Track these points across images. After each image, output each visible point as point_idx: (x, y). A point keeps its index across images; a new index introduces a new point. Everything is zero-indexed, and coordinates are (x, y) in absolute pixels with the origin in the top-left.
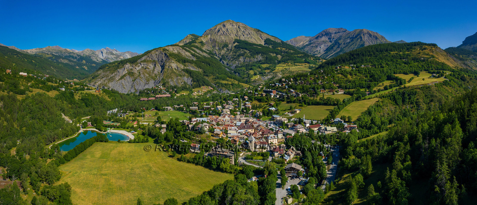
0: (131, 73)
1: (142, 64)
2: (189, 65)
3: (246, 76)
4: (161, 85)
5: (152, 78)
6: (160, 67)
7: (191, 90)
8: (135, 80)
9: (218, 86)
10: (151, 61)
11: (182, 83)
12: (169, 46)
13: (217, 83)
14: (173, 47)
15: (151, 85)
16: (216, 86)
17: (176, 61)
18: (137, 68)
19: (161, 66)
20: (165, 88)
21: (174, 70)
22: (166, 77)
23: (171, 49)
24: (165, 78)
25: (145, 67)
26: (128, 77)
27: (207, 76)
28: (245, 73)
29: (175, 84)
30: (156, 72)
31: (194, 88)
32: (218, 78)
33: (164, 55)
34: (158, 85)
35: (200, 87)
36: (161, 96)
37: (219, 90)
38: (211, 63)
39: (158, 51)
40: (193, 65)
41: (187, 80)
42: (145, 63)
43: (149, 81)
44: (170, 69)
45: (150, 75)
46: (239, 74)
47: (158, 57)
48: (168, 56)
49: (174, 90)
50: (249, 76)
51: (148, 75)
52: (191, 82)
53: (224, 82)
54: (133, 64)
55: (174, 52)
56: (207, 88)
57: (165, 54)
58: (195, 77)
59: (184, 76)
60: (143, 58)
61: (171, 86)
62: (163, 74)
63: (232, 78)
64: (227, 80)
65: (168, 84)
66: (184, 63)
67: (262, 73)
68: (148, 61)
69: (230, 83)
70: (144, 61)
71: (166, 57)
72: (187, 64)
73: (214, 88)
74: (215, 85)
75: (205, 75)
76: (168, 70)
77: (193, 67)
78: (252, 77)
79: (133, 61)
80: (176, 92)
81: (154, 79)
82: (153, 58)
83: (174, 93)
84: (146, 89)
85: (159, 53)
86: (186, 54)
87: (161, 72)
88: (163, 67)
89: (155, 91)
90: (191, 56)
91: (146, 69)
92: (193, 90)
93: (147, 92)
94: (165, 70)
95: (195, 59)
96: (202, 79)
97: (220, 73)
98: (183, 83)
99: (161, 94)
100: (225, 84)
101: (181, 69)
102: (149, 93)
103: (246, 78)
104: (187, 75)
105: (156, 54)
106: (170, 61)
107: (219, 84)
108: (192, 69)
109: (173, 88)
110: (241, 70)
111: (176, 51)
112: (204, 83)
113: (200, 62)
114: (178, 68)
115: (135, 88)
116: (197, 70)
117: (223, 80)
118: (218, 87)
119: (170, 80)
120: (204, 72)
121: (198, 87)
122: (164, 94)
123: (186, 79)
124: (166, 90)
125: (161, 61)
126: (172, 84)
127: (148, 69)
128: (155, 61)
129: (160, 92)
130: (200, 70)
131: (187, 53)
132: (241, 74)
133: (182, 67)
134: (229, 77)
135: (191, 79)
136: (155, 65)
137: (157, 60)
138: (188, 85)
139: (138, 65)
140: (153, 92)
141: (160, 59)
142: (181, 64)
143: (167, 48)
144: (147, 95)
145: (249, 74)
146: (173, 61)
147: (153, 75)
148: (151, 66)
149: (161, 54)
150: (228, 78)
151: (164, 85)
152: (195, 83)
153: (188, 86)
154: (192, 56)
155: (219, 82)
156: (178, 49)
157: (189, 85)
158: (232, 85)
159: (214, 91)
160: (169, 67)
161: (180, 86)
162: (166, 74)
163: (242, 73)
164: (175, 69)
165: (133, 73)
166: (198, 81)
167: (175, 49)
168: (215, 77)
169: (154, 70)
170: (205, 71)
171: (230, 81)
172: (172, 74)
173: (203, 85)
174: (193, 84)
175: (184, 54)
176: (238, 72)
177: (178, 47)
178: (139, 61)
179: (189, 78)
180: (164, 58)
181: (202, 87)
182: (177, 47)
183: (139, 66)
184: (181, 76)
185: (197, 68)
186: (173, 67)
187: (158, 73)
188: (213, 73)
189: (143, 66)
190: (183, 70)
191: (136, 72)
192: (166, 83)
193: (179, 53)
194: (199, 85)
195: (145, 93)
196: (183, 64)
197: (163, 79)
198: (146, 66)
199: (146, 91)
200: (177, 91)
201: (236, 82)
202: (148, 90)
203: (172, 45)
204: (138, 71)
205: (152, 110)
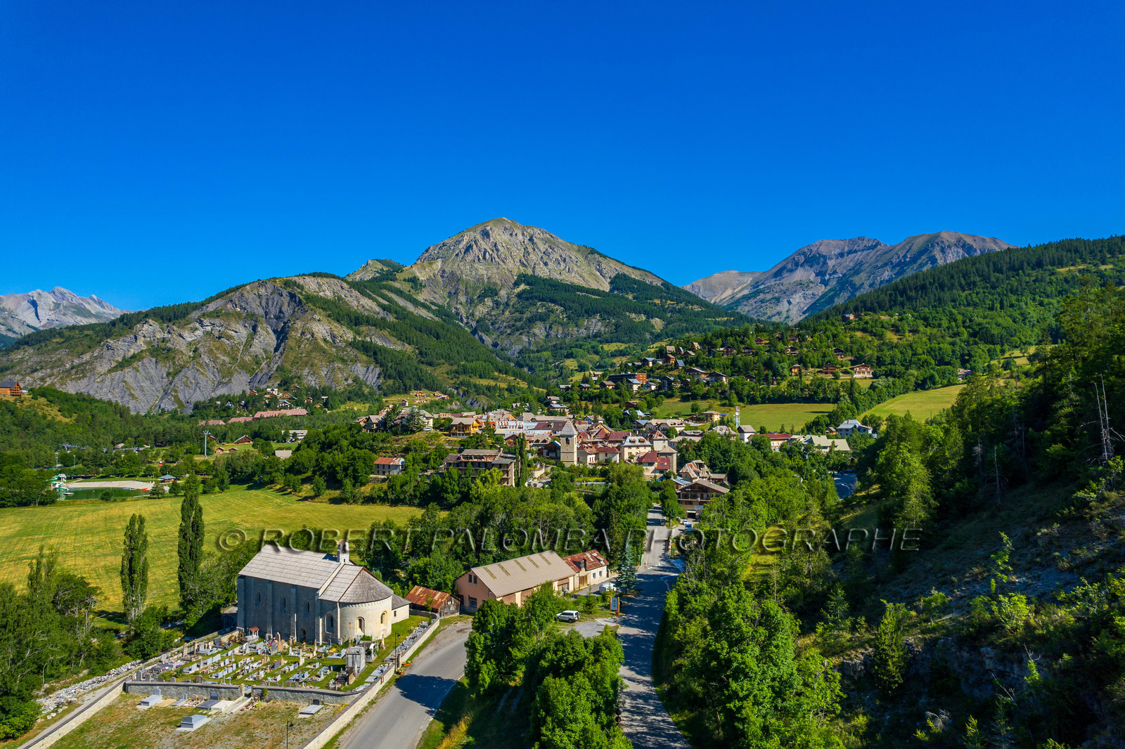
0: (161, 352)
1: (206, 322)
2: (373, 332)
3: (552, 373)
4: (276, 385)
5: (243, 366)
6: (274, 337)
7: (377, 400)
8: (176, 373)
9: (466, 393)
10: (239, 315)
11: (346, 380)
12: (304, 275)
13: (462, 383)
14: (319, 280)
15: (239, 385)
16: (458, 394)
17: (329, 316)
18: (186, 334)
19: (275, 331)
20: (289, 395)
21: (322, 344)
22: (293, 363)
23: (311, 285)
24: (287, 366)
25: (217, 334)
26: (149, 362)
27: (430, 364)
28: (550, 366)
29: (325, 383)
30: (257, 348)
31: (385, 395)
32: (465, 372)
33: (286, 299)
34: (263, 387)
35: (406, 391)
36: (276, 413)
37: (468, 403)
38: (441, 331)
39: (268, 285)
40: (386, 333)
41: (368, 374)
42: (217, 321)
43: (231, 374)
44: (308, 339)
45: (234, 359)
46: (531, 369)
47: (264, 304)
48: (300, 300)
49: (319, 398)
50: (562, 374)
51: (227, 359)
52: (378, 378)
53: (484, 382)
54: (170, 324)
55: (321, 294)
56: (429, 396)
57: (292, 296)
58: (390, 365)
59: (355, 361)
60: (212, 307)
61: (309, 389)
62: (282, 354)
63: (510, 373)
64: (495, 379)
65: (299, 384)
66: (356, 325)
67: (606, 367)
68: (228, 314)
69: (504, 385)
70: (216, 314)
71: (293, 304)
72: (364, 328)
73: (451, 395)
74: (457, 388)
75: (423, 363)
76: (299, 342)
77: (383, 338)
78: (572, 375)
79: (172, 316)
80: (326, 404)
81: (251, 371)
82: (247, 307)
83: (321, 408)
84: (218, 399)
85: (270, 291)
86: (366, 305)
87: (276, 350)
88: (282, 335)
89: (254, 401)
90: (378, 309)
91: (220, 338)
92: (384, 400)
93: (222, 405)
94: (290, 342)
95: (391, 318)
96: (413, 370)
97: (470, 358)
98: (350, 381)
99: (275, 409)
100: (488, 388)
101: (346, 341)
102: (229, 408)
103: (554, 378)
104: (364, 357)
105: (260, 296)
106: (308, 315)
107: (468, 385)
108: (380, 343)
109: (315, 394)
110: (539, 359)
111: (328, 293)
112: (421, 381)
113: (405, 326)
114: (333, 337)
115: (176, 397)
116: (399, 348)
117: (481, 377)
118: (464, 394)
119: (306, 371)
120: (421, 353)
121: (399, 393)
122: (285, 408)
123: (359, 369)
124: (291, 399)
125: (278, 318)
126: (311, 381)
127: (229, 338)
128: (253, 315)
129: (272, 404)
130: (409, 349)
131: (365, 301)
132: (537, 370)
133: (350, 336)
134: (500, 371)
135: (378, 370)
136: (254, 328)
137: (261, 311)
138: (367, 386)
139: (191, 326)
140: (246, 406)
141: (273, 311)
142: (345, 328)
143: (300, 281)
144: (224, 412)
145: (562, 368)
146: (317, 317)
147: (247, 358)
148: (240, 332)
149: (276, 297)
150: (496, 374)
151: (284, 385)
152: (390, 382)
153: (366, 391)
154: (381, 311)
155: (469, 382)
156: (337, 288)
157: (371, 388)
158: (509, 390)
159: (451, 403)
160: (303, 333)
161: (340, 388)
162: (291, 356)
163: (541, 366)
164: (325, 340)
165: (169, 350)
166: (400, 375)
167: (325, 287)
168: (455, 368)
169: (249, 344)
170: (424, 350)
171: (504, 381)
172: (313, 355)
173: (417, 388)
174: (383, 383)
175: (355, 303)
176: (527, 365)
177: (336, 281)
178: (195, 314)
179: (372, 367)
180: (285, 308)
181: (413, 393)
182: (332, 280)
183: (196, 329)
184: (343, 361)
185: (399, 342)
186: (319, 336)
187: (265, 351)
188: (448, 358)
189: (209, 328)
190: (353, 344)
191: (183, 349)
192: (292, 378)
193: (340, 298)
194: (405, 385)
195: (216, 407)
196: (352, 329)
197: (280, 369)
198: (222, 329)
199: (219, 403)
200: (331, 402)
201: (524, 385)
202: (228, 399)
203: (314, 275)
204: (190, 343)
205: (242, 441)
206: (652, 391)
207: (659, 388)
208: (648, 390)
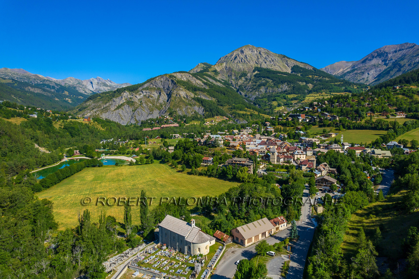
0: (130, 103)
1: (144, 91)
2: (201, 93)
3: (267, 107)
4: (168, 114)
5: (157, 107)
6: (167, 96)
7: (203, 120)
8: (135, 110)
9: (235, 117)
10: (155, 88)
11: (192, 112)
12: (176, 72)
13: (233, 113)
14: (182, 74)
15: (156, 115)
16: (232, 117)
17: (185, 88)
18: (138, 96)
19: (167, 94)
20: (172, 118)
21: (183, 99)
22: (174, 106)
23: (179, 76)
24: (171, 107)
25: (148, 96)
26: (126, 106)
27: (222, 105)
28: (267, 104)
29: (184, 114)
30: (161, 101)
31: (206, 118)
32: (234, 108)
33: (170, 82)
34: (163, 115)
35: (213, 116)
36: (168, 125)
37: (236, 120)
38: (226, 92)
39: (164, 77)
40: (205, 94)
41: (198, 109)
42: (147, 91)
43: (153, 110)
44: (178, 97)
45: (154, 105)
46: (259, 105)
47: (163, 84)
48: (175, 83)
49: (183, 120)
50: (271, 108)
51: (151, 105)
52: (203, 111)
53: (242, 112)
54: (132, 92)
55: (182, 79)
56: (221, 118)
57: (172, 81)
58: (207, 106)
59: (195, 105)
60: (146, 86)
61: (179, 116)
62: (169, 103)
63: (251, 108)
64: (246, 111)
65: (176, 114)
66: (195, 91)
67: (289, 104)
68: (151, 88)
69: (249, 113)
70: (147, 89)
71: (173, 84)
72: (198, 92)
73: (229, 118)
74: (231, 115)
75: (219, 105)
76: (175, 98)
77: (205, 96)
78: (275, 108)
79: (133, 89)
80: (185, 122)
81: (159, 109)
82: (157, 86)
83: (183, 123)
84: (149, 120)
85: (165, 79)
86: (198, 83)
87: (168, 101)
88: (169, 95)
89: (161, 121)
90: (202, 84)
91: (149, 97)
92: (205, 120)
93: (150, 122)
94: (172, 98)
95: (207, 88)
96: (216, 108)
97: (236, 103)
98: (193, 113)
99: (167, 124)
100: (243, 115)
101: (191, 98)
102: (153, 123)
103: (268, 109)
104: (198, 104)
105: (161, 81)
106: (178, 88)
107: (236, 114)
108: (204, 98)
109: (181, 118)
110: (263, 102)
111: (185, 79)
112: (218, 112)
113: (213, 91)
114: (187, 96)
115: (135, 119)
116: (210, 99)
117: (240, 110)
118: (234, 117)
119: (178, 109)
120: (218, 101)
121: (211, 117)
122: (171, 123)
123: (196, 108)
124: (173, 120)
125: (168, 89)
126: (180, 113)
127: (152, 97)
128: (159, 88)
129: (167, 122)
130: (214, 100)
131: (198, 81)
132: (262, 106)
133: (193, 95)
134: (248, 108)
135: (203, 108)
136: (160, 93)
137: (162, 87)
138: (199, 115)
139: (139, 93)
140: (158, 123)
141: (166, 87)
142: (191, 93)
143: (175, 75)
144: (151, 125)
145: (271, 105)
146: (181, 89)
147: (158, 104)
148: (155, 95)
149: (167, 81)
150: (246, 109)
151: (171, 114)
152: (207, 113)
153: (199, 116)
154: (204, 85)
155: (236, 112)
156: (188, 77)
157: (201, 115)
158: (251, 115)
159: (229, 120)
160: (176, 95)
161: (190, 115)
162: (173, 103)
163: (263, 104)
164: (184, 97)
165: (132, 102)
166: (211, 110)
167: (183, 77)
168: (231, 107)
169: (158, 99)
170: (219, 100)
171: (249, 111)
172: (180, 103)
173: (217, 115)
174: (205, 113)
175: (194, 82)
176: (258, 104)
177: (187, 74)
178: (140, 89)
179: (201, 107)
180: (170, 86)
181: (216, 117)
182: (186, 74)
183: (141, 94)
184: (191, 105)
185: (210, 97)
186: (182, 96)
187: (164, 102)
188: (228, 103)
189: (145, 94)
190: (194, 99)
191: (137, 101)
192: (173, 112)
193: (189, 81)
194: (213, 114)
195: (148, 123)
196: (193, 93)
197: (169, 108)
198: (149, 94)
199: (149, 121)
200: (187, 121)
201: (256, 113)
202: (152, 120)
203: (180, 72)
204: (139, 99)
205: (157, 138)
206: (307, 122)
207: (310, 121)
208: (305, 122)
